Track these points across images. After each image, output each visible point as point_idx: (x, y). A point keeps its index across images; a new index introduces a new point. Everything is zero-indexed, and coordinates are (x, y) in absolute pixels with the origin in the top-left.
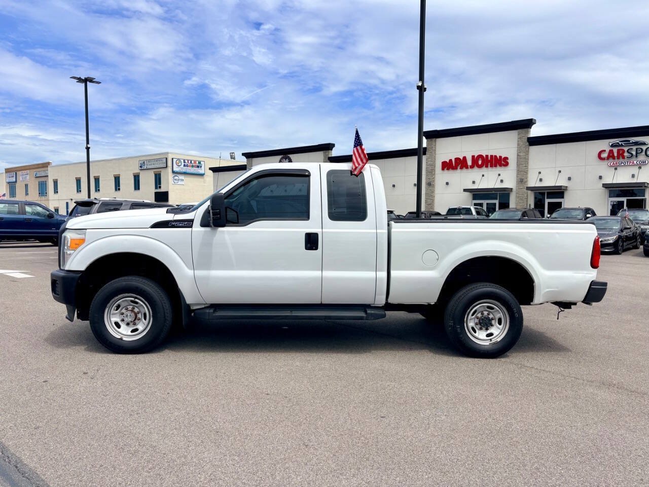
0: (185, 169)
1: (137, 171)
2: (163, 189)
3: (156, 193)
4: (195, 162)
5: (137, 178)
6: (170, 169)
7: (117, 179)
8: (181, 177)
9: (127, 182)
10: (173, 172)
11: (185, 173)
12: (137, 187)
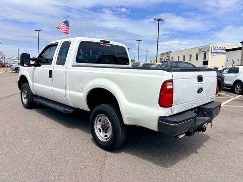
0: (217, 51)
1: (197, 53)
2: (206, 60)
3: (204, 61)
4: (222, 48)
5: (197, 55)
6: (210, 51)
7: (191, 56)
8: (215, 54)
9: (194, 57)
10: (212, 52)
11: (217, 53)
12: (197, 59)
